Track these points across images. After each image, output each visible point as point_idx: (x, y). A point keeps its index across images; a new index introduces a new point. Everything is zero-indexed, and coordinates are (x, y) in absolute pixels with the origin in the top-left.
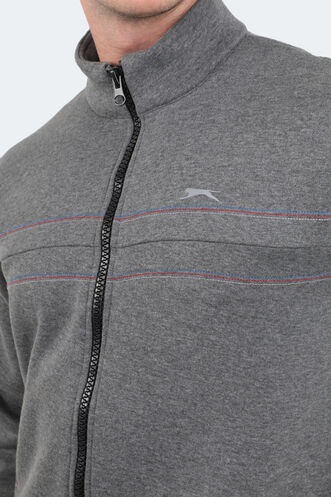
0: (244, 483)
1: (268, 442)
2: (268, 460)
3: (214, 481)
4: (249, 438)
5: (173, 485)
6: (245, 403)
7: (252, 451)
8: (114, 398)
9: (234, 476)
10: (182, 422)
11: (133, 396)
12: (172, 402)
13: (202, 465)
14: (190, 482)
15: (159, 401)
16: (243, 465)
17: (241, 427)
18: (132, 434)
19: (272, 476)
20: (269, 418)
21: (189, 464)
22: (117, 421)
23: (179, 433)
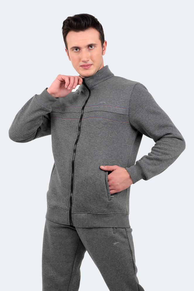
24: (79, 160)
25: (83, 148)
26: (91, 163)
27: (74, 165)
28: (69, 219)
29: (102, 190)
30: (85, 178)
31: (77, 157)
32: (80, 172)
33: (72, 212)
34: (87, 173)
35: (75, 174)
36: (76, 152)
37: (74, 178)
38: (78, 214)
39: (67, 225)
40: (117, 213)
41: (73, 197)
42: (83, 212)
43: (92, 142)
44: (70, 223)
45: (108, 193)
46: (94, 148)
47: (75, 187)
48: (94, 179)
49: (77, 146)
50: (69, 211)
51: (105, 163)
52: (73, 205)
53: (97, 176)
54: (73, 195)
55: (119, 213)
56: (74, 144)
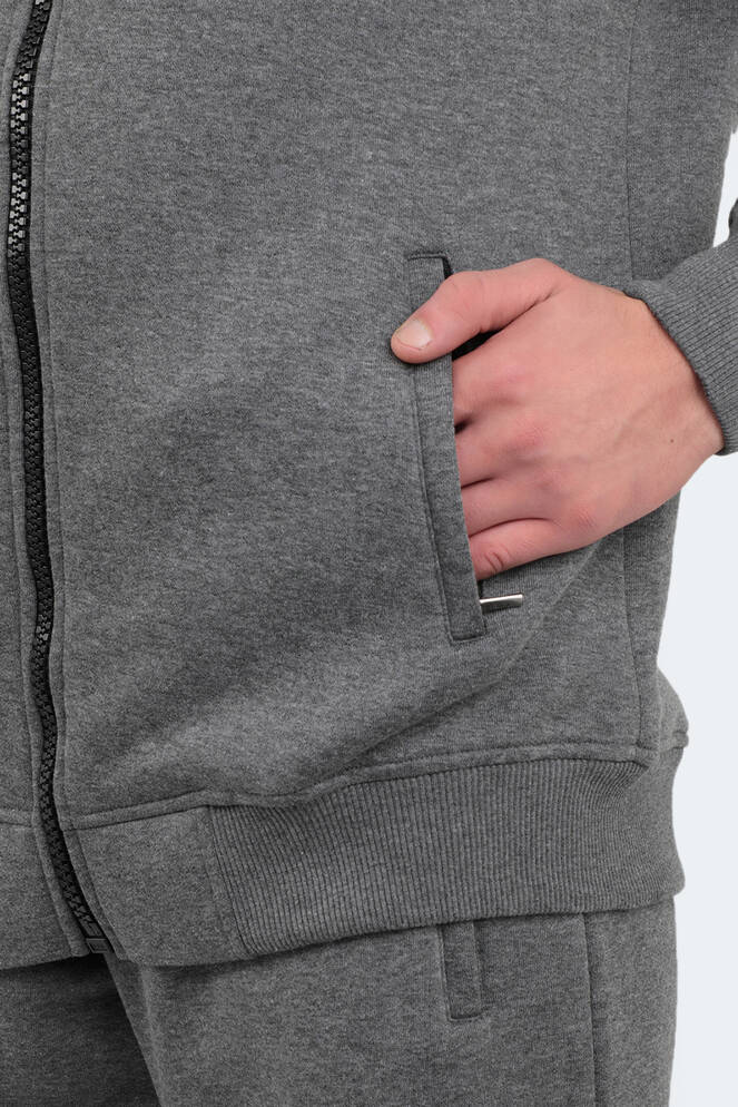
0: (408, 203)
1: (460, 118)
2: (459, 158)
3: (340, 201)
4: (415, 107)
5: (240, 223)
6: (404, 24)
7: (423, 135)
8: (97, 34)
9: (384, 188)
10: (259, 72)
11: (145, 22)
12: (235, 25)
13: (309, 169)
14: (281, 211)
15: (206, 24)
16: (405, 165)
17: (395, 79)
18: (140, 110)
19: (470, 196)
20: (458, 63)
21: (277, 171)
22: (105, 87)
23: (251, 98)
24: (76, 245)
25: (110, 98)
26: (221, 250)
27: (37, 308)
28: (56, 895)
29: (371, 535)
30: (179, 436)
31: (49, 214)
32: (111, 380)
33: (61, 816)
34: (186, 373)
35: (54, 413)
36: (36, 155)
37: (48, 458)
38: (123, 829)
39: (60, 955)
40: (515, 753)
41: (60, 656)
42: (164, 805)
43: (205, 15)
44: (85, 935)
45: (449, 569)
46: (239, 80)
47: (73, 551)
48: (278, 423)
49: (39, 85)
50: (35, 815)
51: (393, 228)
52: (66, 748)
53: (315, 386)
54: (60, 639)
55: (536, 752)
56: (10, 62)
